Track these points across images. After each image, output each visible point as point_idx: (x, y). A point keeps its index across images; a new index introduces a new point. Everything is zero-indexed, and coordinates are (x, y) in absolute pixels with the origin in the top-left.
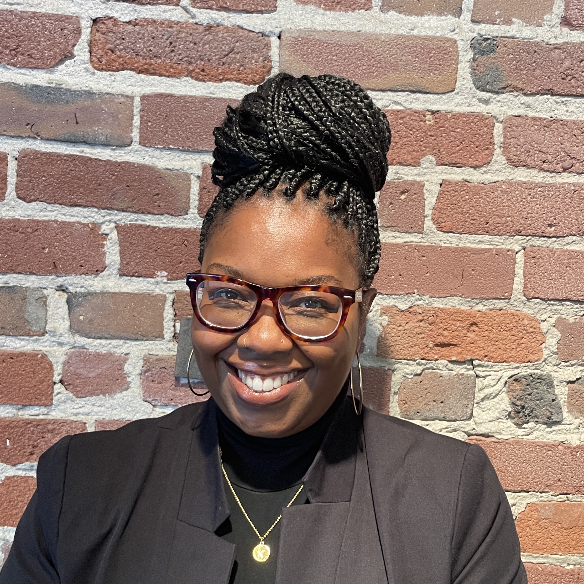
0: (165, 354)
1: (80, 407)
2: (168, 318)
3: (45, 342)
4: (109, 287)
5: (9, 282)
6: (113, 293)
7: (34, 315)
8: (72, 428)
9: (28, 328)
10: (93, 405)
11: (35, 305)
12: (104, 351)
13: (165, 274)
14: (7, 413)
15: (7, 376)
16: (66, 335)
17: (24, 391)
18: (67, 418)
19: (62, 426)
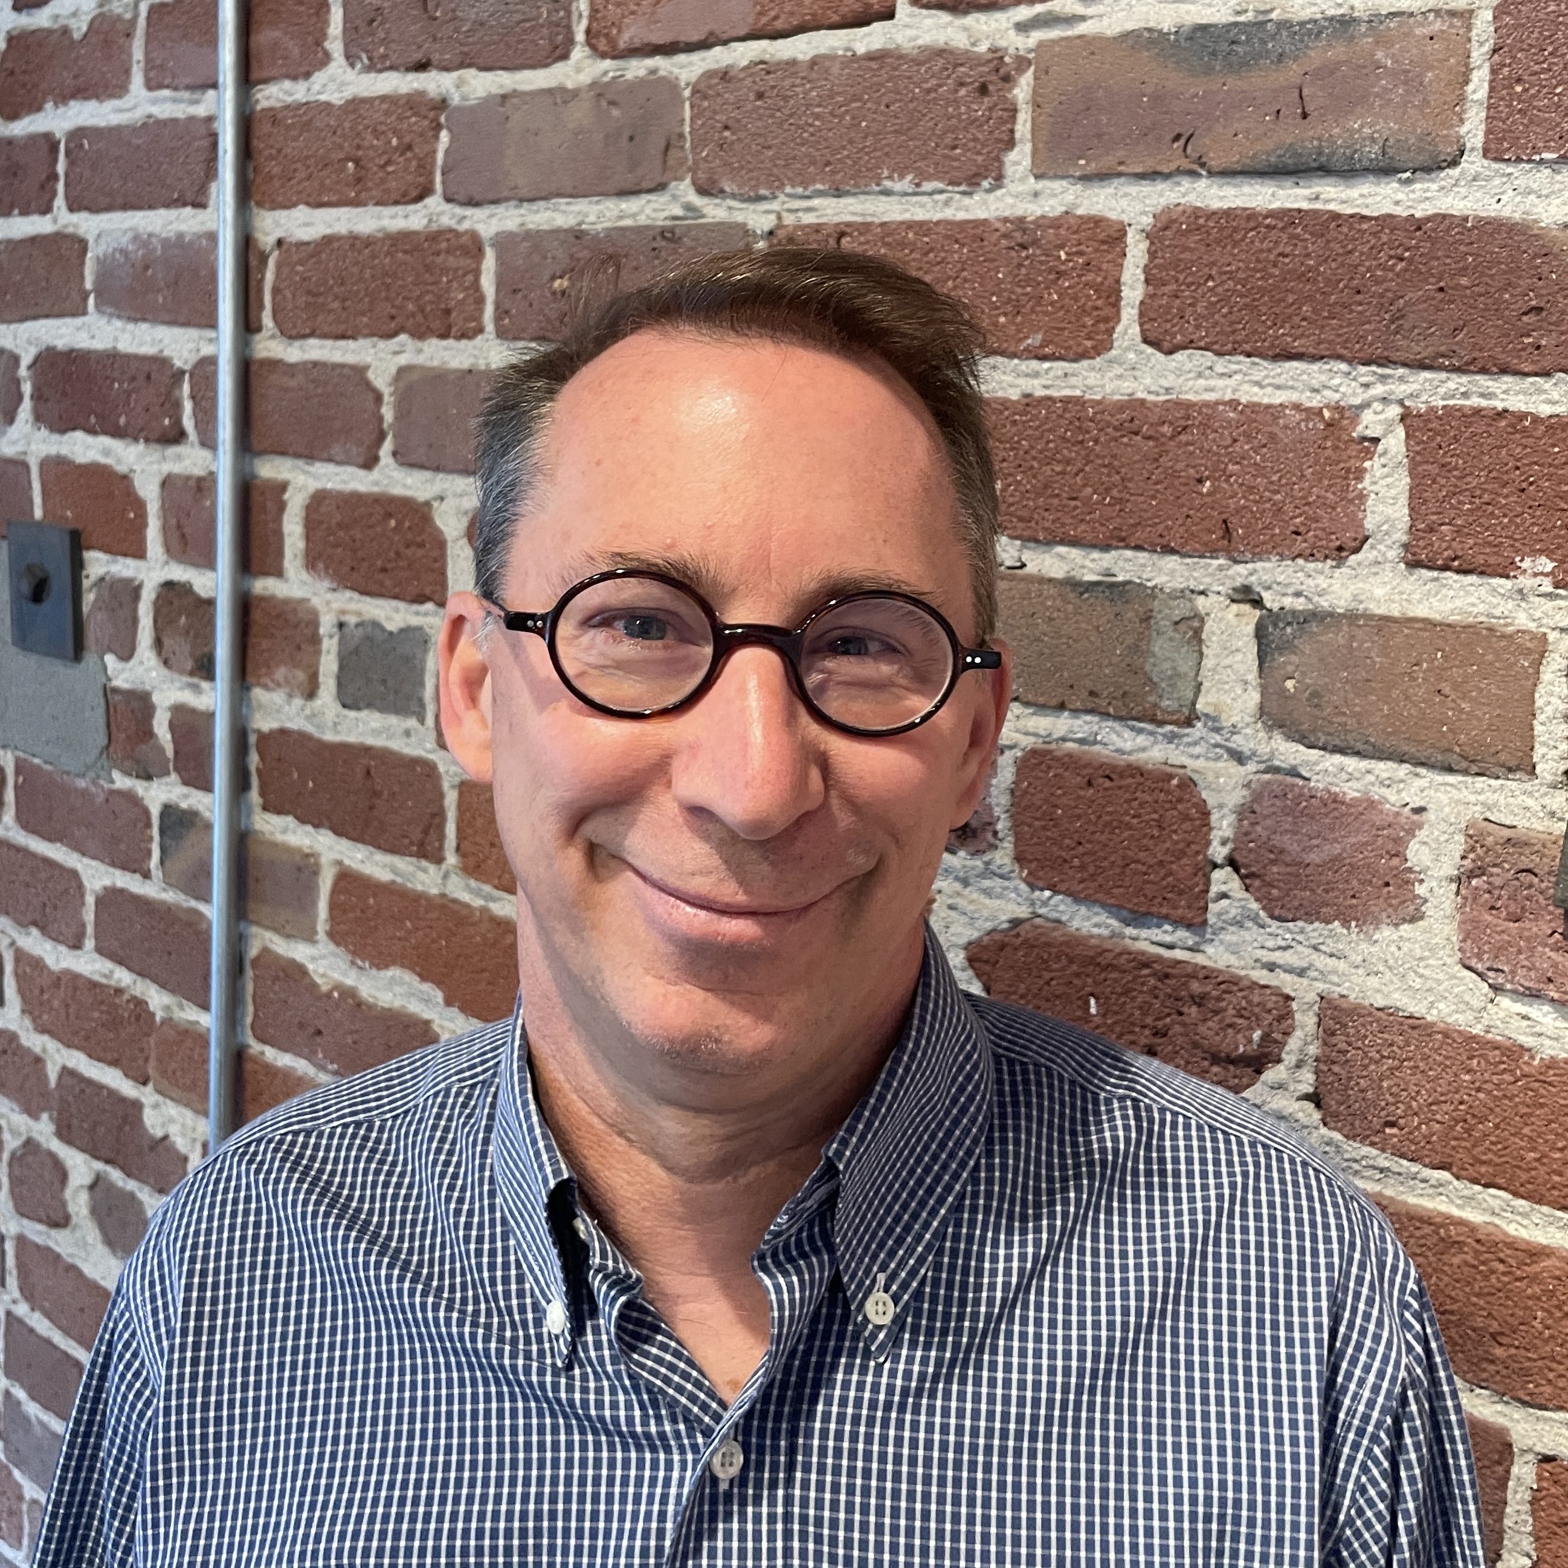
0: (1539, 826)
1: (1280, 948)
2: (1549, 710)
3: (1195, 743)
4: (1372, 598)
5: (1115, 570)
6: (1382, 618)
7: (1166, 665)
8: (1249, 1002)
9: (1152, 699)
10: (1315, 948)
11: (1171, 639)
12: (1351, 791)
13: (1549, 566)
14: (1096, 925)
15: (1095, 824)
16: (1248, 731)
17: (1136, 873)
18: (1243, 973)
19: (1225, 992)
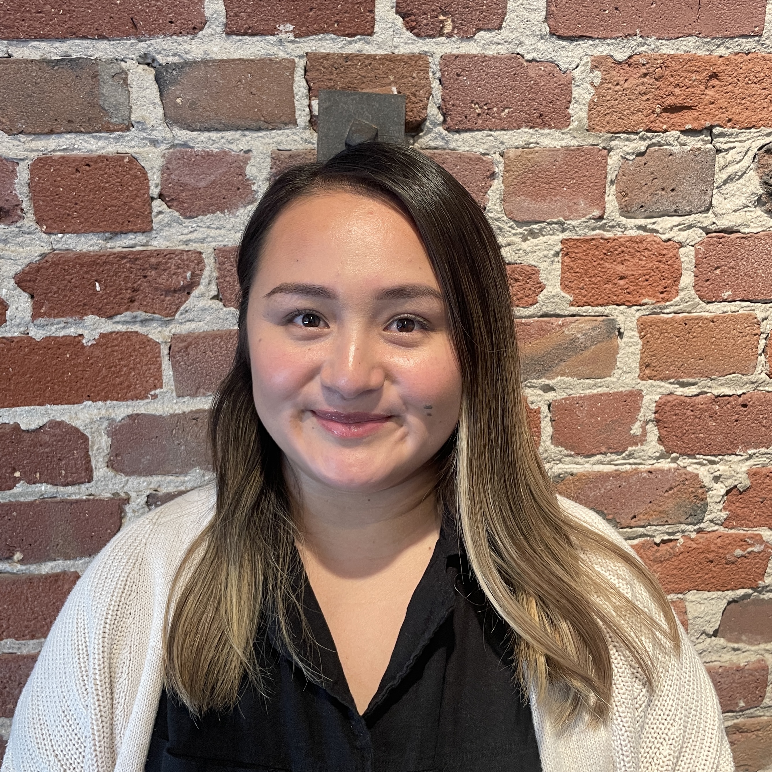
0: (301, 147)
1: (191, 232)
2: (300, 94)
3: (132, 140)
4: (213, 52)
5: (71, 52)
6: (221, 61)
7: (112, 100)
8: (183, 260)
9: (106, 119)
10: (208, 227)
11: (112, 85)
12: (215, 149)
13: (291, 28)
14: (91, 246)
15: (84, 191)
16: (160, 128)
17: (111, 212)
18: (175, 248)
19: (169, 259)
